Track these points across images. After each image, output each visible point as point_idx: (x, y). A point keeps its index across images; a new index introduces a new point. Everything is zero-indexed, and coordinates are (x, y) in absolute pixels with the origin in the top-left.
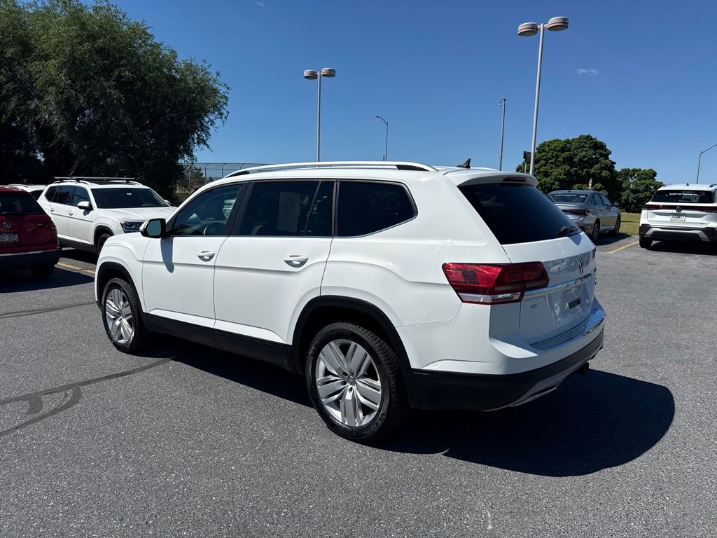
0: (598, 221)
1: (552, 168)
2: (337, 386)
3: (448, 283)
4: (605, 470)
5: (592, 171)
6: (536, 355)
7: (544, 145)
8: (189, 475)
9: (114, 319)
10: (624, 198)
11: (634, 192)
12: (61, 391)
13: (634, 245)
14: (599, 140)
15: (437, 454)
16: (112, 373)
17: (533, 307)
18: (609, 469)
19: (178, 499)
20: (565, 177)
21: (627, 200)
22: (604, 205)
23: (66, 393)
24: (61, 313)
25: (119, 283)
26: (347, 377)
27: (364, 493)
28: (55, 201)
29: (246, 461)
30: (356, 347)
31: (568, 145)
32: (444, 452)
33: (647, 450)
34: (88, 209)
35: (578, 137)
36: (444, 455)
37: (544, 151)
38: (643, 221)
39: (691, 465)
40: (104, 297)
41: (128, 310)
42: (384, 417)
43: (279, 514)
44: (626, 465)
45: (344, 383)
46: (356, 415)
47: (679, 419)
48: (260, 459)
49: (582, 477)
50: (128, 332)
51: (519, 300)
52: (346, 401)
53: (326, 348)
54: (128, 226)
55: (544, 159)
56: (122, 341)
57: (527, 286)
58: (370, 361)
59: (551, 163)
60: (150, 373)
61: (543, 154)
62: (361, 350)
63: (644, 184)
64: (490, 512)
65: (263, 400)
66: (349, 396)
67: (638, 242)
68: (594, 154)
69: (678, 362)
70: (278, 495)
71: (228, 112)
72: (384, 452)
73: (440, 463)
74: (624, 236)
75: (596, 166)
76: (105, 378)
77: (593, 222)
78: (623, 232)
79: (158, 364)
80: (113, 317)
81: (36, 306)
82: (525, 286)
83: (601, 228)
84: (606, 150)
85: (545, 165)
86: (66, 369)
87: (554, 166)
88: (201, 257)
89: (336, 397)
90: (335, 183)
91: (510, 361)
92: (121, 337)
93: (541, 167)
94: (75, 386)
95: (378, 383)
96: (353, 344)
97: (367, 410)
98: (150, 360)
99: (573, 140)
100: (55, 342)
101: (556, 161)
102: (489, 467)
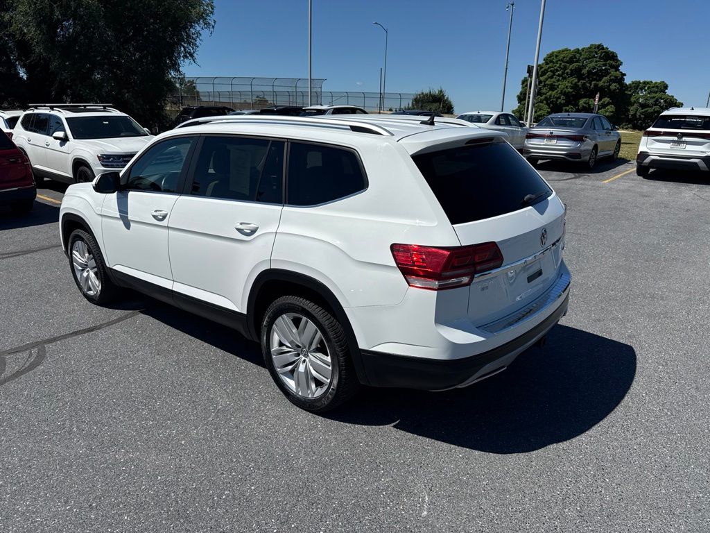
0: (596, 147)
1: (558, 81)
2: (290, 357)
3: (395, 265)
4: (551, 446)
5: (601, 84)
6: (483, 339)
7: (551, 55)
8: (137, 450)
9: (82, 270)
10: (632, 113)
11: (643, 106)
12: (27, 349)
13: (630, 173)
14: (611, 49)
15: (387, 426)
16: (79, 329)
17: (483, 289)
18: (555, 445)
19: (124, 478)
20: (571, 90)
21: (634, 115)
22: (604, 129)
23: (31, 352)
24: (37, 256)
25: (81, 235)
26: (300, 349)
27: (308, 473)
28: (31, 130)
29: (197, 434)
30: (307, 322)
31: (578, 56)
32: (394, 424)
33: (598, 422)
34: (64, 140)
35: (588, 46)
36: (394, 426)
37: (551, 62)
38: (642, 148)
39: (638, 440)
40: (69, 248)
41: (93, 263)
42: (334, 392)
43: (220, 497)
44: (574, 440)
45: (298, 355)
46: (308, 386)
47: (638, 385)
48: (211, 433)
49: (527, 454)
50: (96, 285)
51: (468, 284)
52: (299, 373)
53: (279, 320)
54: (105, 159)
55: (551, 71)
56: (91, 293)
57: (478, 268)
58: (320, 337)
59: (559, 75)
60: (116, 329)
61: (551, 65)
62: (312, 326)
63: (654, 97)
64: (428, 495)
65: (224, 361)
66: (302, 368)
67: (635, 169)
68: (605, 65)
69: (649, 316)
70: (222, 474)
71: (215, 22)
72: (335, 424)
73: (389, 435)
74: (624, 161)
75: (605, 79)
76: (72, 333)
77: (591, 148)
78: (623, 157)
79: (126, 317)
80: (80, 268)
81: (12, 248)
82: (475, 269)
83: (599, 154)
84: (617, 60)
85: (552, 77)
86: (35, 323)
87: (561, 78)
88: (155, 217)
89: (290, 367)
90: (286, 144)
91: (455, 346)
92: (90, 289)
93: (547, 79)
94: (41, 344)
95: (328, 359)
96: (304, 319)
97: (319, 383)
98: (119, 313)
99: (583, 50)
100: (27, 292)
101: (563, 73)
102: (436, 442)
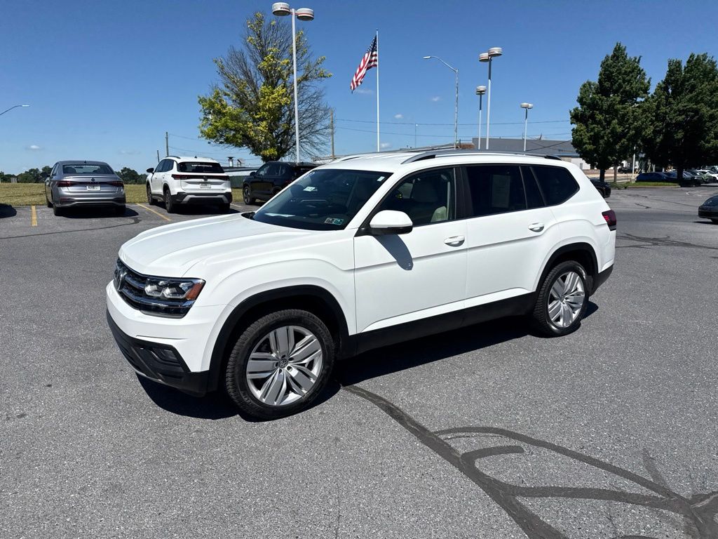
3: (606, 223)
88: (449, 244)
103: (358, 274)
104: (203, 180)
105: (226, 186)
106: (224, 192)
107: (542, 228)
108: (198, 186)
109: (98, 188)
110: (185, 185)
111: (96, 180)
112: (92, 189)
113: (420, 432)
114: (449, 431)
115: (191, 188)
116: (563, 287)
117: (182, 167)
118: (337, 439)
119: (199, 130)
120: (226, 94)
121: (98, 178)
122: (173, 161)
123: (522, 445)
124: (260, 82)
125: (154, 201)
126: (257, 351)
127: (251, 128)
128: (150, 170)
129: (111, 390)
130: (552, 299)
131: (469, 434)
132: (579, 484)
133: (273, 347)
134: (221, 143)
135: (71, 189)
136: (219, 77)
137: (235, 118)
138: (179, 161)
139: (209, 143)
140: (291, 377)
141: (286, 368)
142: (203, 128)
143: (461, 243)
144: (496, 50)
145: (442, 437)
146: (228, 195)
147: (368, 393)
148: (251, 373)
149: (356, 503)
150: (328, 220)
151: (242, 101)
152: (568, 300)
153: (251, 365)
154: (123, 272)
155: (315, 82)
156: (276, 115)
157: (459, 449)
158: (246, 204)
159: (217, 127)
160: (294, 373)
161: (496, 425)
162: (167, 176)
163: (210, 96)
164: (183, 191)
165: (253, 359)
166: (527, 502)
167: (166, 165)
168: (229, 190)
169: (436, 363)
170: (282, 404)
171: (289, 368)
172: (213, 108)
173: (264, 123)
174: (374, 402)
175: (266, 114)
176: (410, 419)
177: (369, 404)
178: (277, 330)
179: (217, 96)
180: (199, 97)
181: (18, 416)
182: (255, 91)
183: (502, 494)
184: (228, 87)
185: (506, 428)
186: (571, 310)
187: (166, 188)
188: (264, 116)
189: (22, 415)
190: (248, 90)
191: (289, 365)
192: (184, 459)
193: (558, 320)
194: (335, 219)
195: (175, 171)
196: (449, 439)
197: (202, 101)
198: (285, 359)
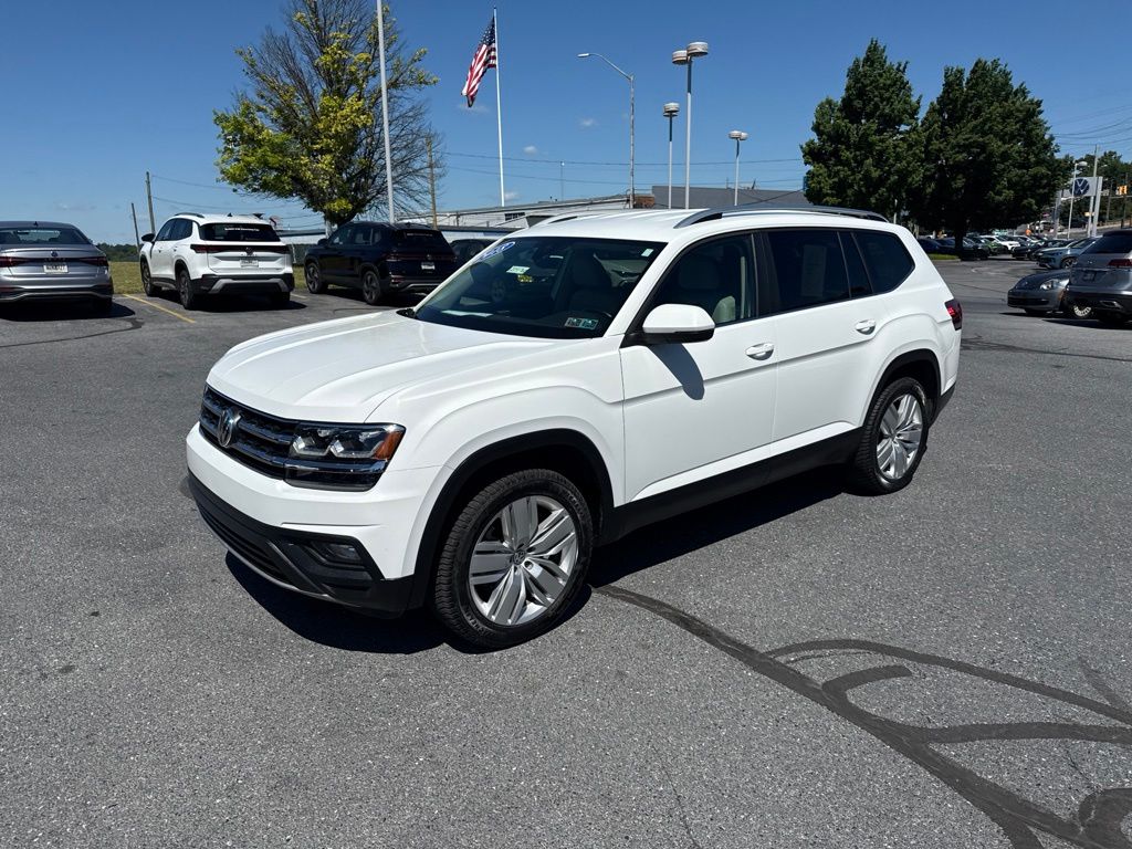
3: (951, 318)
103: (628, 408)
104: (245, 254)
105: (283, 263)
106: (281, 273)
107: (872, 329)
108: (237, 264)
109: (64, 269)
110: (215, 263)
111: (60, 255)
112: (53, 271)
113: (742, 653)
114: (788, 650)
115: (225, 267)
116: (897, 417)
117: (209, 231)
118: (621, 674)
119: (218, 168)
120: (260, 110)
121: (63, 251)
122: (191, 222)
123: (905, 663)
124: (319, 89)
125: (156, 289)
126: (484, 539)
127: (306, 165)
128: (148, 238)
129: (211, 616)
130: (882, 437)
131: (819, 652)
132: (1009, 717)
133: (506, 532)
134: (255, 190)
135: (15, 270)
136: (247, 79)
137: (279, 149)
138: (202, 222)
139: (235, 191)
140: (532, 578)
141: (523, 564)
142: (224, 166)
143: (769, 354)
144: (699, 46)
145: (782, 659)
146: (288, 278)
147: (638, 596)
148: (474, 575)
149: (696, 774)
150: (571, 322)
151: (288, 121)
152: (901, 438)
153: (477, 563)
154: (234, 416)
155: (410, 91)
156: (348, 143)
157: (815, 677)
158: (312, 292)
159: (249, 164)
160: (536, 571)
161: (854, 636)
162: (183, 248)
163: (234, 111)
164: (212, 272)
165: (478, 553)
166: (948, 751)
167: (179, 229)
168: (289, 270)
169: (724, 543)
170: (519, 622)
171: (527, 564)
172: (241, 133)
173: (328, 157)
174: (653, 610)
175: (331, 142)
176: (720, 634)
177: (648, 615)
178: (514, 504)
179: (247, 112)
180: (215, 114)
181: (61, 671)
182: (310, 102)
183: (910, 742)
184: (262, 97)
185: (870, 639)
186: (905, 453)
187: (181, 267)
188: (328, 145)
189: (68, 669)
190: (299, 103)
191: (527, 559)
192: (385, 724)
193: (888, 468)
194: (583, 320)
195: (196, 238)
196: (793, 662)
197: (220, 120)
198: (522, 549)
